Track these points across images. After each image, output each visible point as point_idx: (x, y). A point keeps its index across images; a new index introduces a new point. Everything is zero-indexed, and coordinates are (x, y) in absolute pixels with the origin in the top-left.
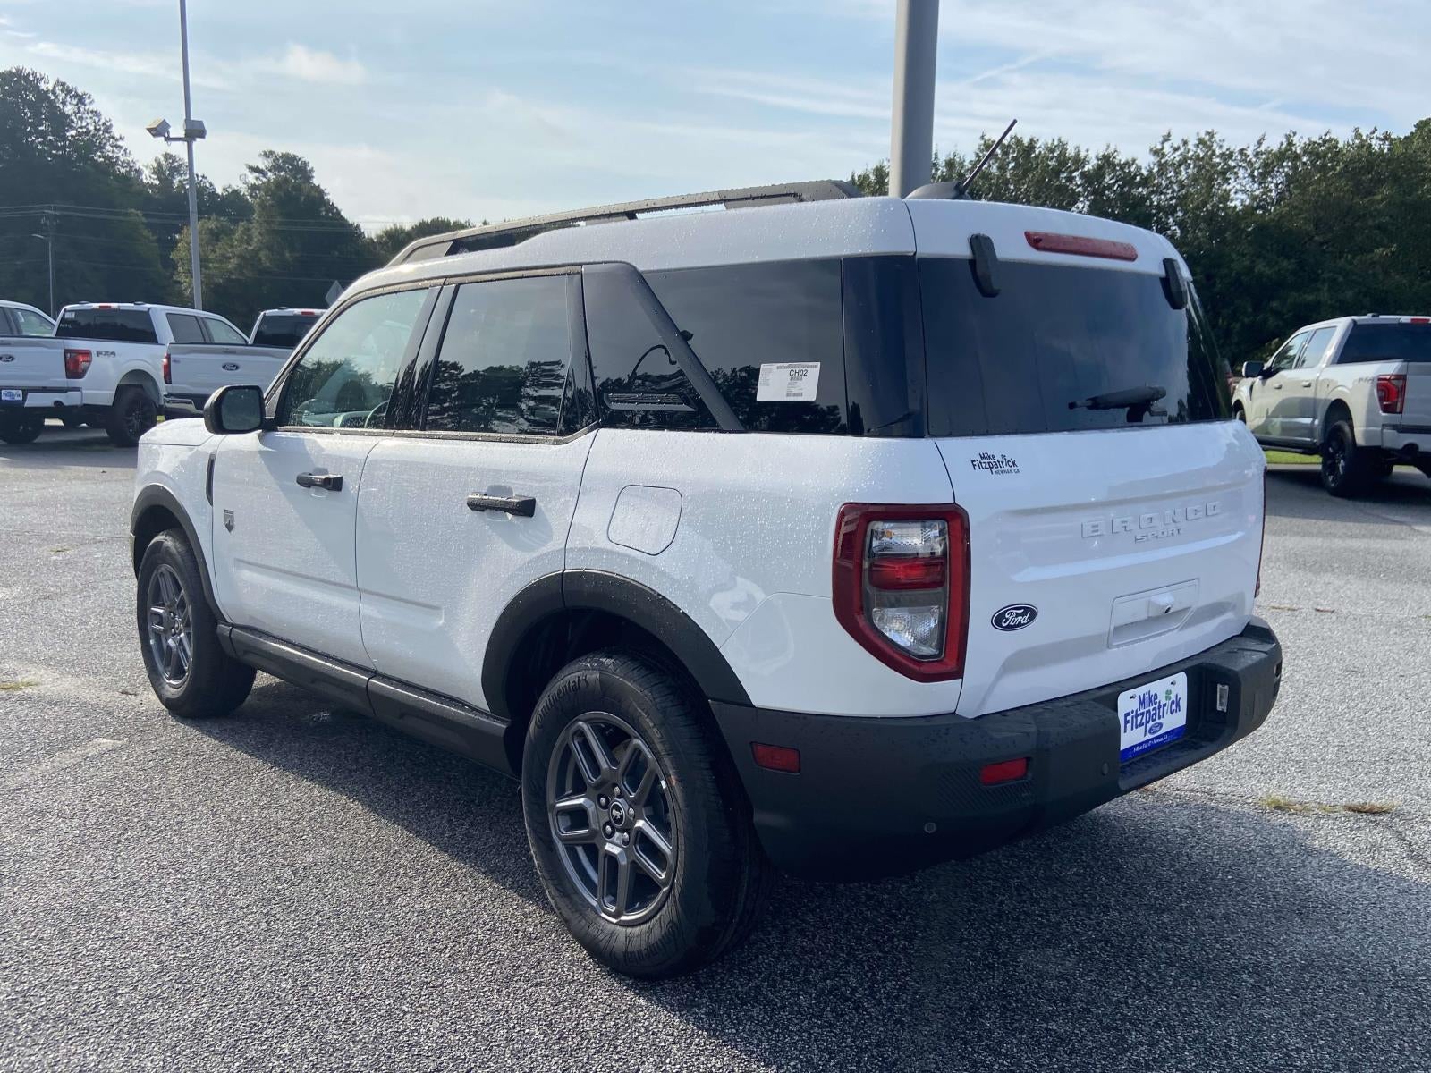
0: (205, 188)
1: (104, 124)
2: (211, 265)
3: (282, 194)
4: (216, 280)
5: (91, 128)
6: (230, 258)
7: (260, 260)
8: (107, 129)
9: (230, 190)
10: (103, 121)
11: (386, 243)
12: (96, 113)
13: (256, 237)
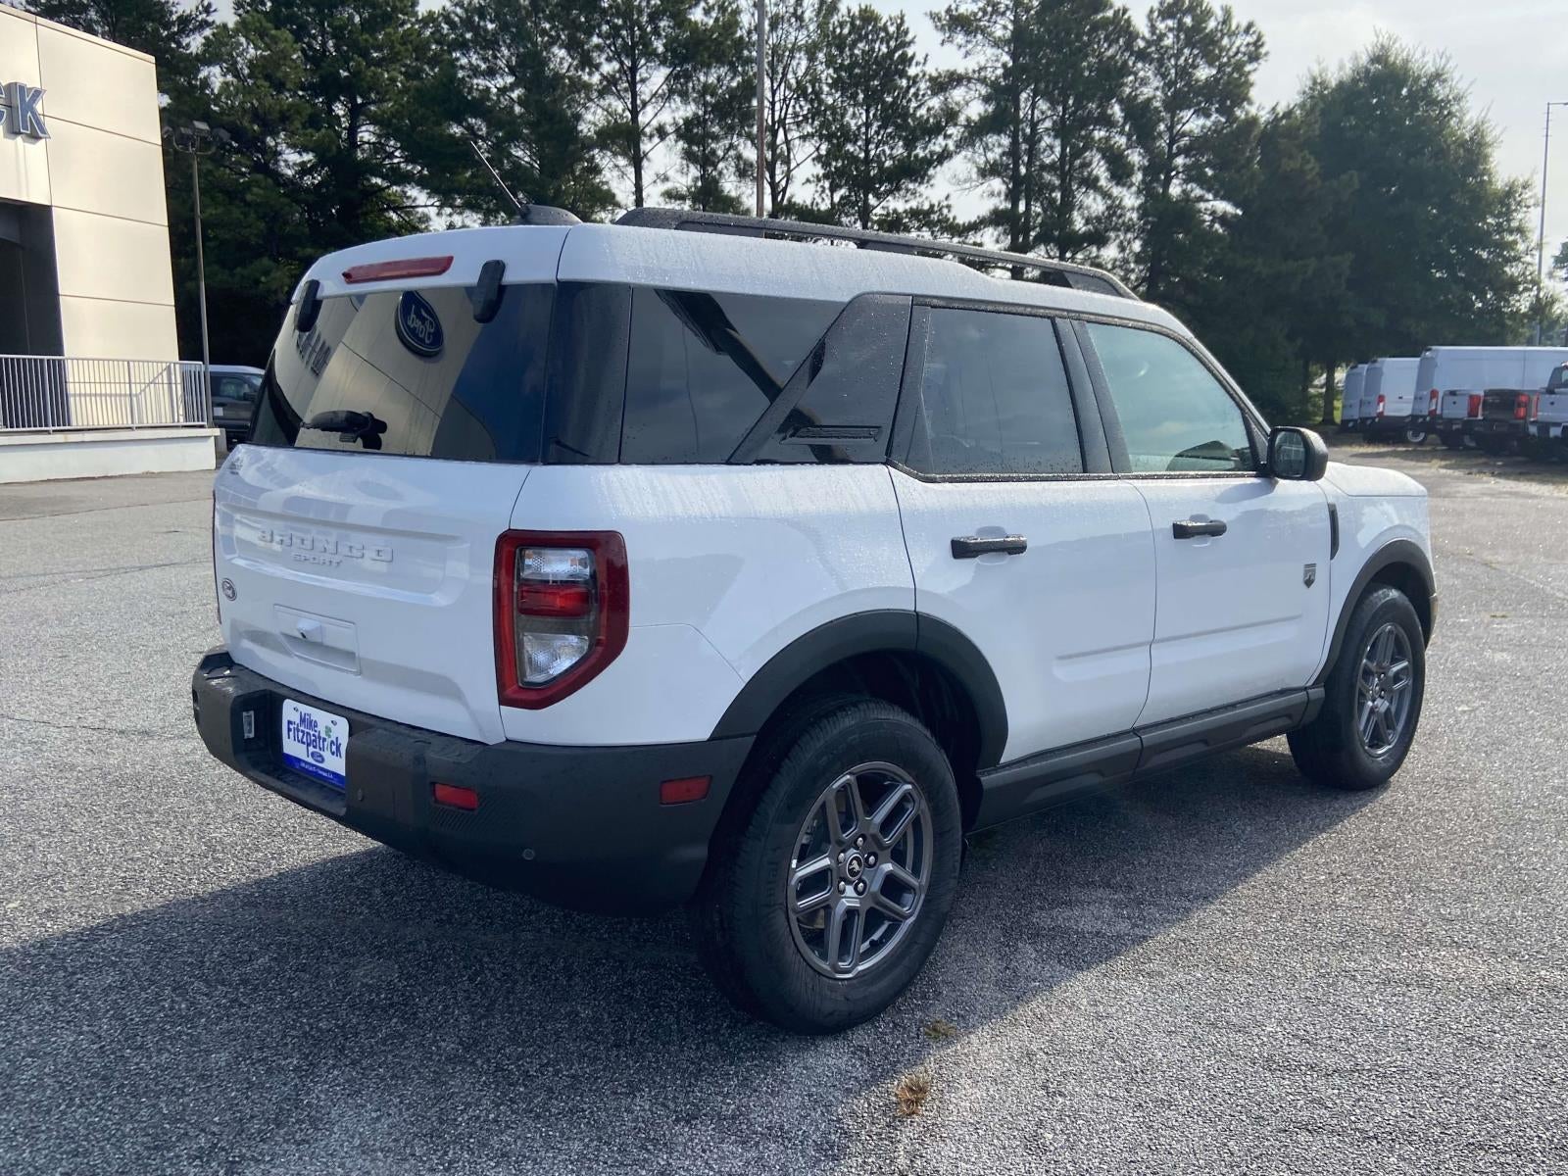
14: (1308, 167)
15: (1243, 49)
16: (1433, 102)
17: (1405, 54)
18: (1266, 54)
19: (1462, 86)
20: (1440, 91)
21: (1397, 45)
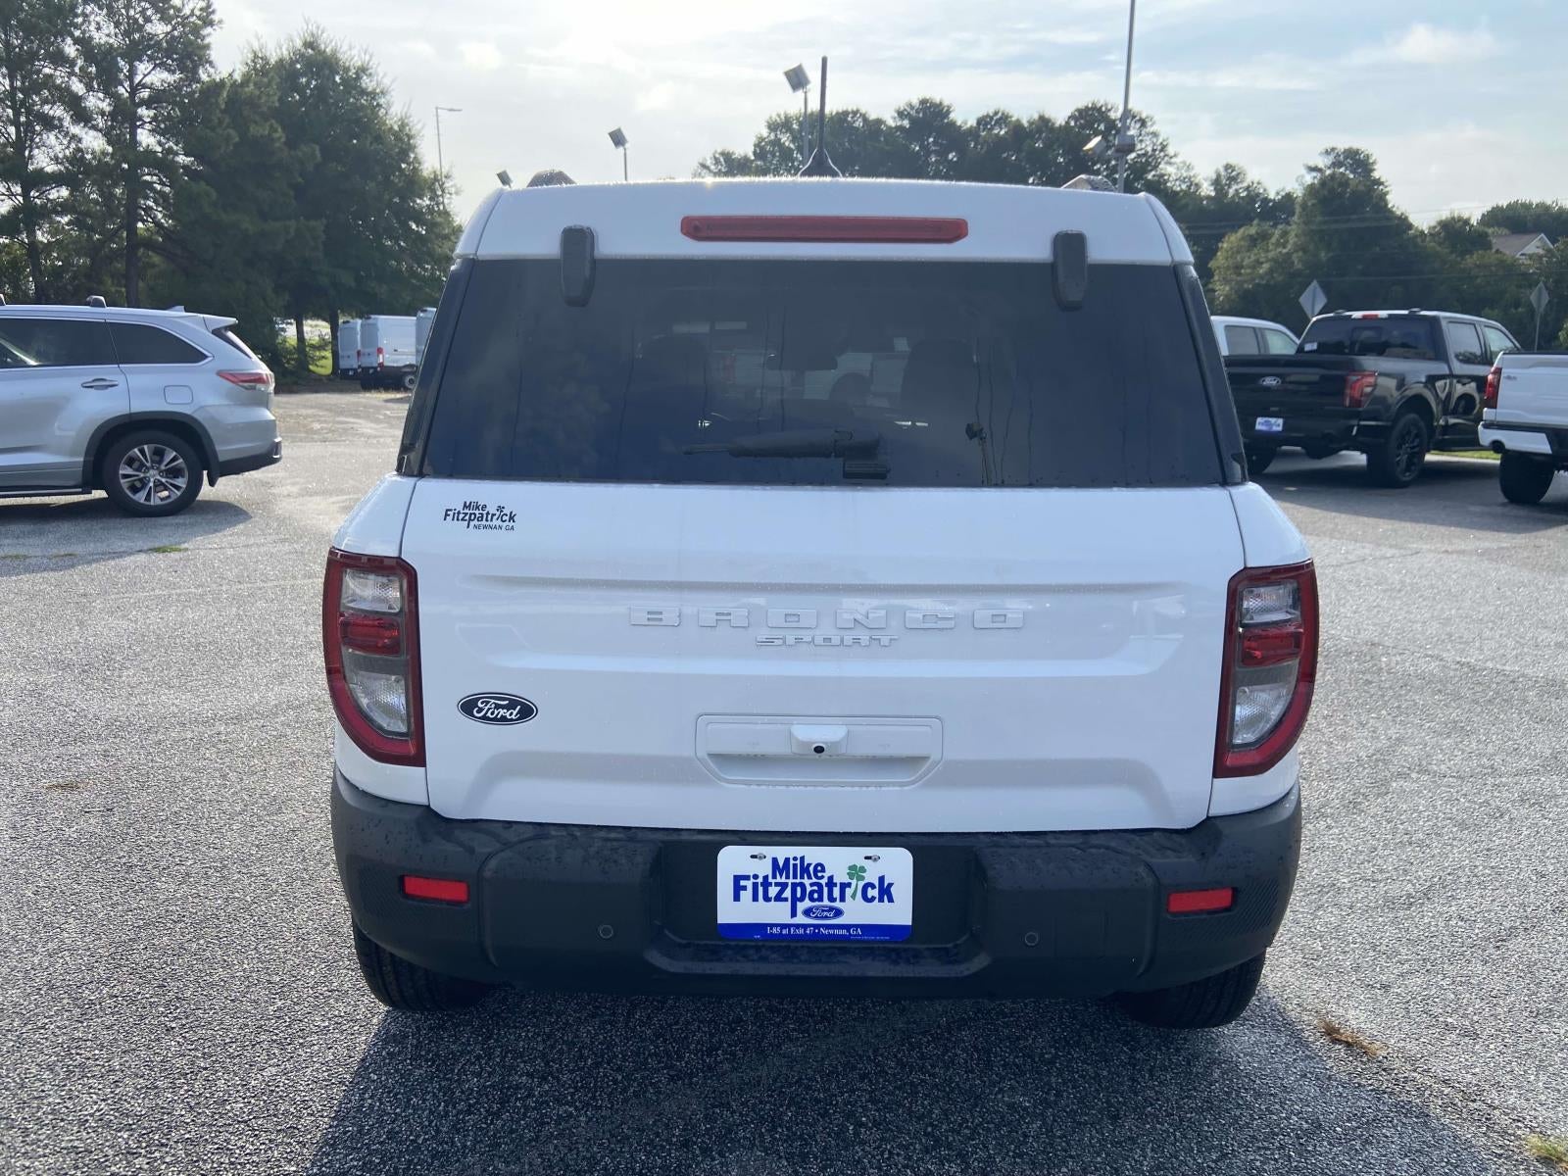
0: (1258, 195)
1: (1161, 143)
2: (1243, 271)
3: (1326, 193)
4: (1246, 286)
5: (1149, 149)
6: (1262, 263)
7: (1293, 263)
8: (1163, 148)
9: (1283, 194)
10: (1160, 140)
11: (1439, 233)
12: (1155, 135)
13: (1292, 239)
14: (276, 135)
15: (197, 13)
16: (363, 92)
17: (333, 44)
18: (220, 22)
19: (386, 81)
20: (367, 83)
21: (324, 35)
